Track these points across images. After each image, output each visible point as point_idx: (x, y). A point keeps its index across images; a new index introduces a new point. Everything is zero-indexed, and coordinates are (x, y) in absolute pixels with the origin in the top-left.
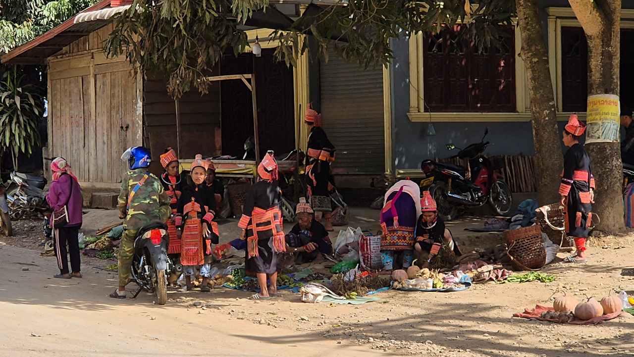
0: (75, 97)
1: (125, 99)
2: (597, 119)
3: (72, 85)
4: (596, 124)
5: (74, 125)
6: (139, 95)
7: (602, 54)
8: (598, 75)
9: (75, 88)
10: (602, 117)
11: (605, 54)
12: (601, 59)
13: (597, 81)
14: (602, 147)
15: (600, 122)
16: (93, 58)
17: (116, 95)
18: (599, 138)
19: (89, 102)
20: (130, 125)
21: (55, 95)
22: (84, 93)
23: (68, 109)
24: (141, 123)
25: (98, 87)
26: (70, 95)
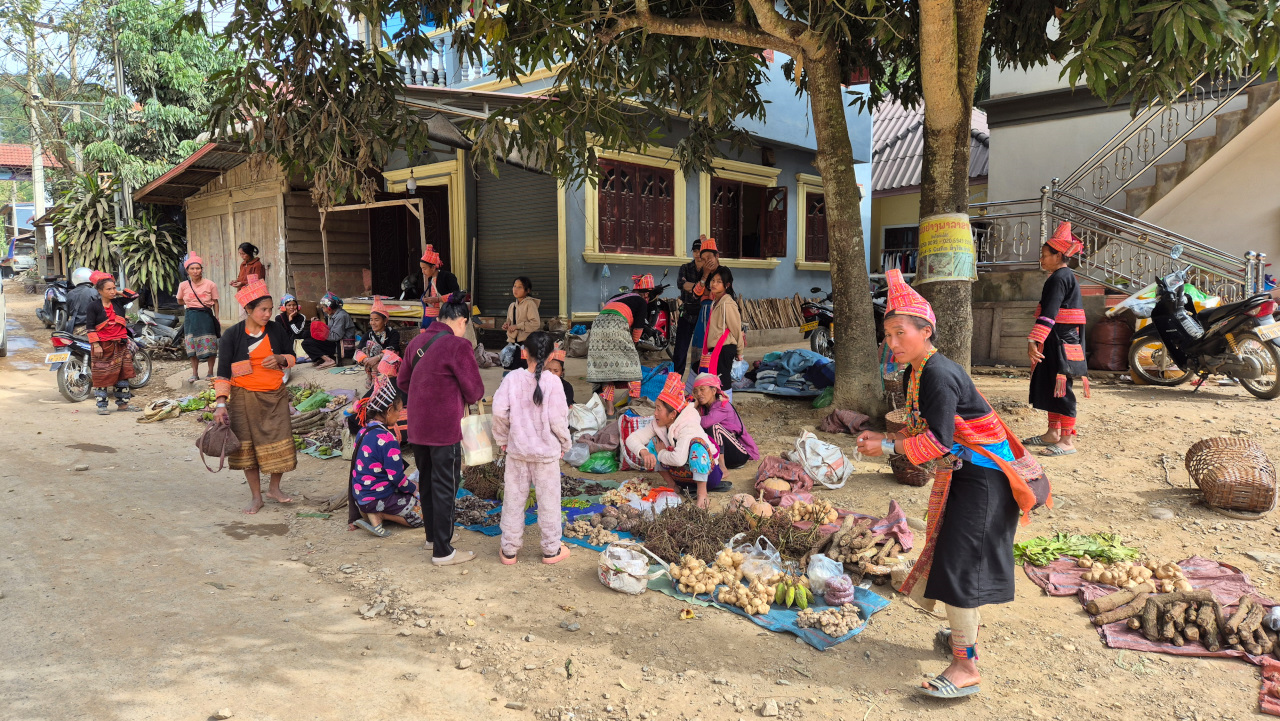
0: (214, 237)
1: (266, 238)
2: (946, 248)
3: (211, 224)
4: (944, 255)
5: (215, 264)
6: (281, 232)
7: (955, 156)
8: (946, 186)
9: (214, 227)
10: (954, 245)
11: (958, 156)
12: (953, 164)
13: (945, 195)
14: (953, 288)
15: (951, 252)
16: (231, 196)
17: (257, 232)
18: (950, 274)
19: (228, 241)
20: (273, 264)
21: (195, 234)
22: (224, 232)
23: (207, 248)
24: (284, 261)
25: (237, 225)
26: (209, 235)
